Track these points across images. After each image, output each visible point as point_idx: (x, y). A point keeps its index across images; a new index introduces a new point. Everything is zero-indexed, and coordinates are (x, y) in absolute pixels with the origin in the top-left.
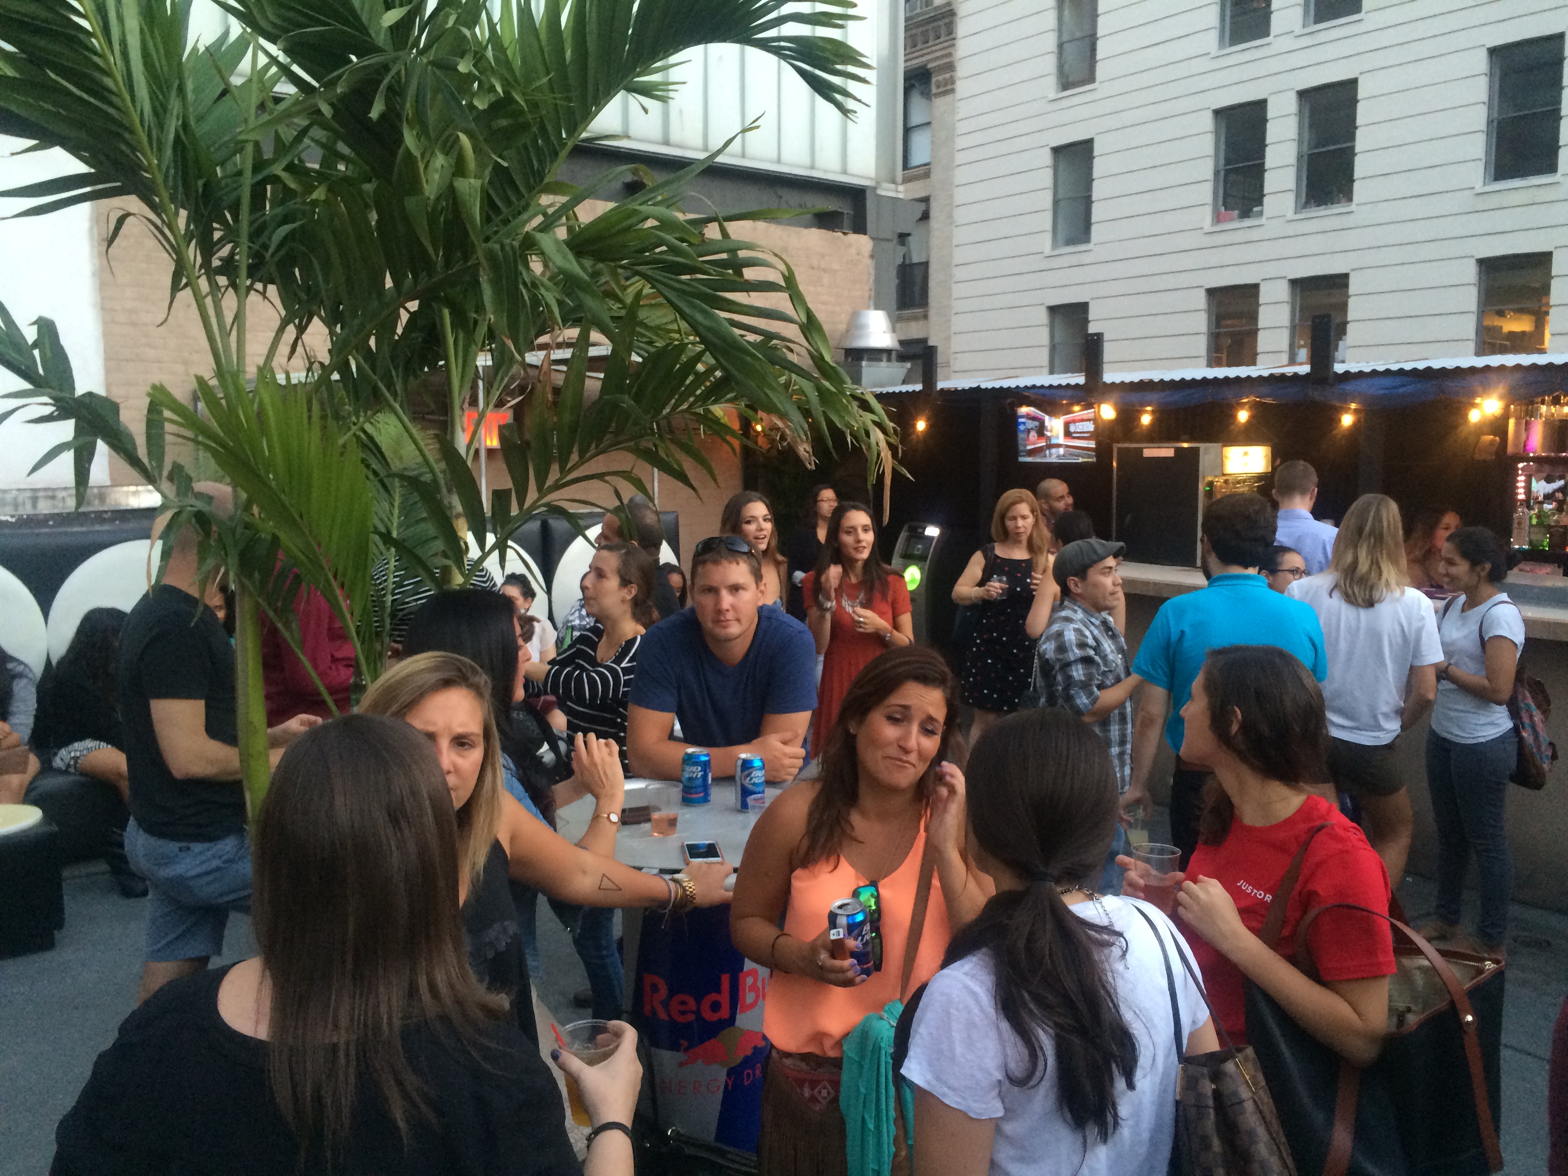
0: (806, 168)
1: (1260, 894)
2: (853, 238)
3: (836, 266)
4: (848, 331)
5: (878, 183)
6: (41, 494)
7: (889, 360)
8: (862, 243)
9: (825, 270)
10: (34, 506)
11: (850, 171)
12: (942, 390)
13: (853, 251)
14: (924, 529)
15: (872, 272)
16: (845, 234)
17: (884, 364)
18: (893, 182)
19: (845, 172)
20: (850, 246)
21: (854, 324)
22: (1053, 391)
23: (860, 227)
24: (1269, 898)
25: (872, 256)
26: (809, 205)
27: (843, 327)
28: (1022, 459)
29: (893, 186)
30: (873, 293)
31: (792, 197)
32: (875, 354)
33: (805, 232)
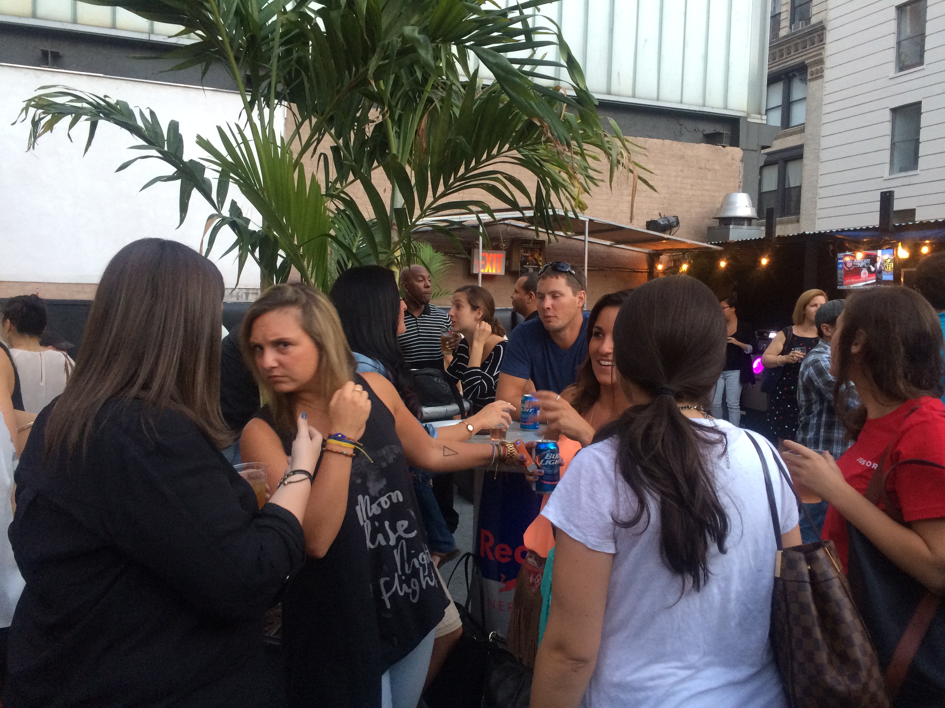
0: (699, 106)
1: (869, 464)
2: (729, 149)
3: (717, 167)
4: (722, 206)
5: (748, 114)
6: (251, 291)
7: (750, 224)
8: (736, 152)
9: (709, 170)
10: (247, 297)
11: (729, 107)
12: (779, 236)
13: (729, 157)
14: (769, 334)
15: (742, 170)
16: (724, 146)
17: (745, 227)
18: (760, 114)
19: (726, 108)
20: (727, 154)
21: (727, 202)
23: (735, 143)
24: (875, 466)
25: (742, 161)
26: (701, 129)
27: (719, 206)
28: (838, 287)
29: (759, 116)
30: (742, 184)
31: (690, 125)
32: (740, 221)
33: (697, 145)
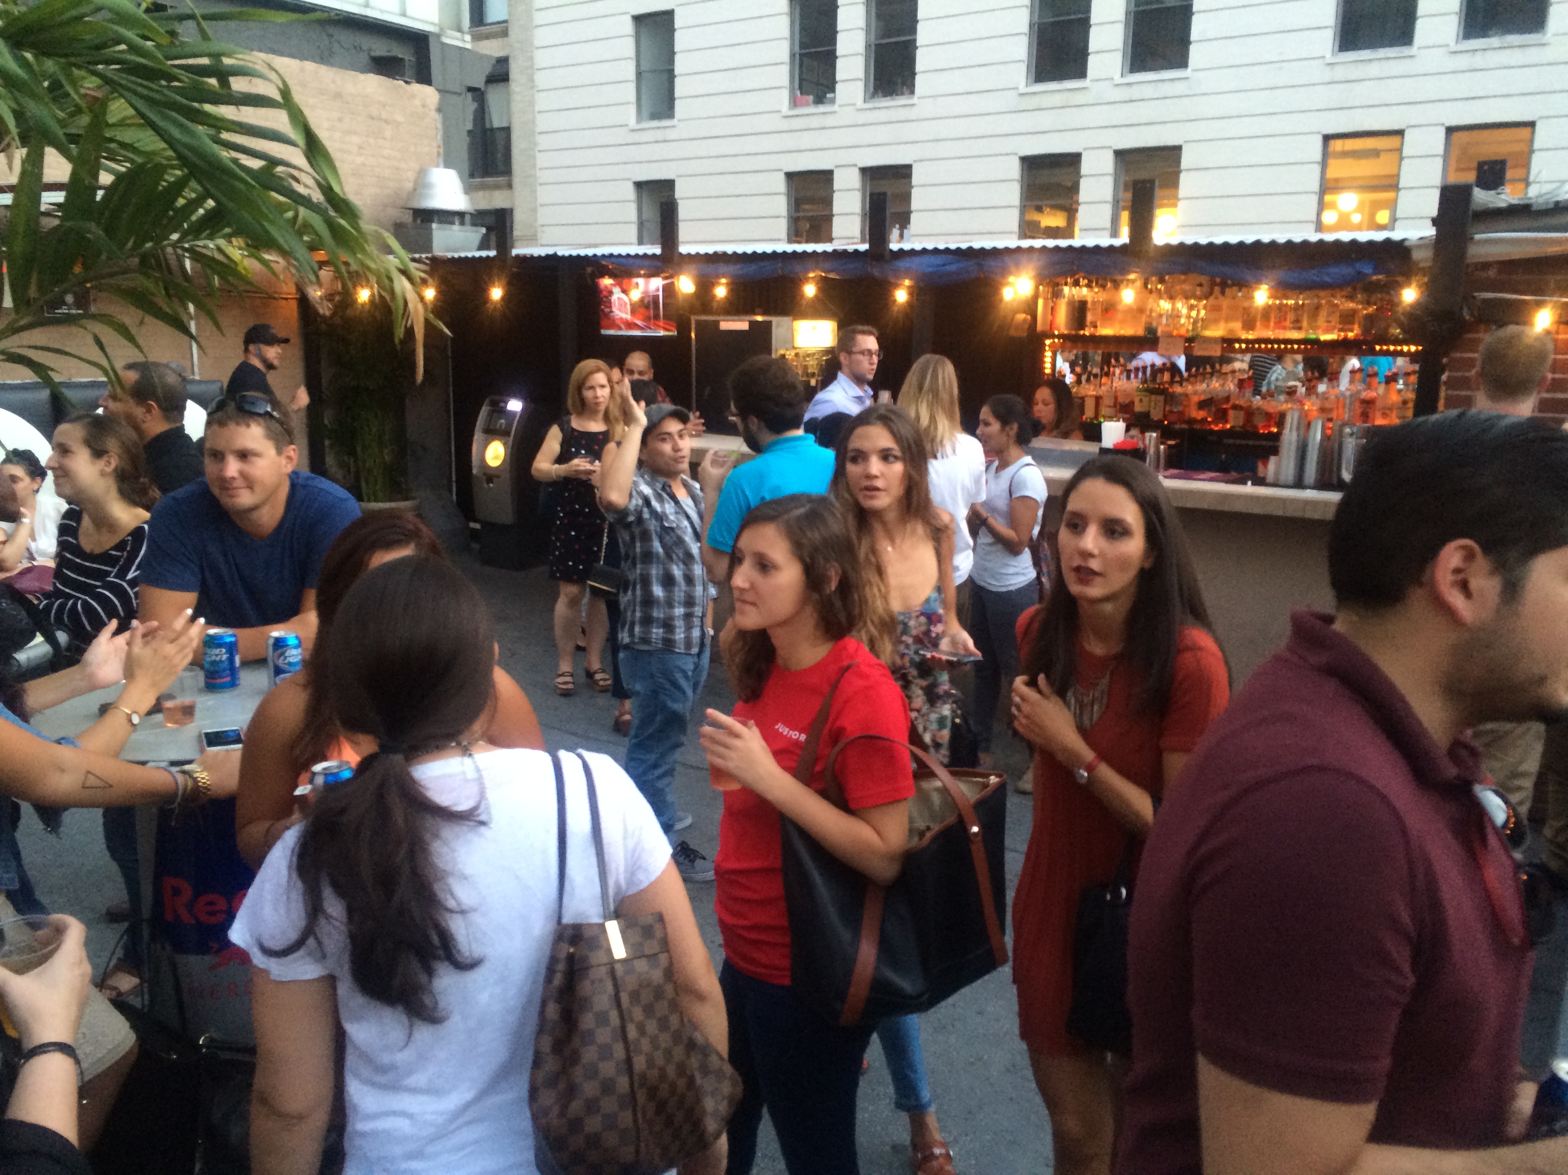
0: (359, 5)
1: (794, 735)
2: (416, 87)
3: (399, 118)
4: (415, 190)
5: (442, 29)
7: (462, 223)
8: (428, 95)
9: (386, 121)
11: (409, 13)
12: (517, 256)
13: (417, 102)
14: (506, 403)
15: (440, 126)
16: (406, 82)
17: (456, 227)
18: (460, 30)
19: (404, 15)
20: (413, 96)
21: (421, 184)
22: (631, 261)
23: (424, 76)
24: (803, 737)
25: (439, 110)
26: (365, 47)
27: (409, 186)
28: (604, 332)
29: (458, 35)
30: (441, 151)
31: (346, 37)
32: (447, 217)
33: (362, 77)
